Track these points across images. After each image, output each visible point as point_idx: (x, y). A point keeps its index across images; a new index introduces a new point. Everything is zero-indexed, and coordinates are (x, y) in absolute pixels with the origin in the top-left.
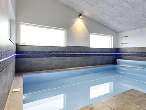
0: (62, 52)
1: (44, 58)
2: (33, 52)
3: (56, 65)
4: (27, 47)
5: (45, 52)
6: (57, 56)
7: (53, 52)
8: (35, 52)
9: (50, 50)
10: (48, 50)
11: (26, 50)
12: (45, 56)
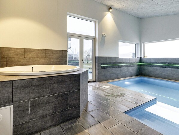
0: (175, 64)
1: (158, 68)
2: (150, 62)
3: (168, 76)
4: (146, 59)
5: (158, 63)
6: (170, 67)
7: (165, 63)
8: (151, 63)
9: (163, 62)
10: (161, 62)
11: (145, 61)
12: (158, 66)
